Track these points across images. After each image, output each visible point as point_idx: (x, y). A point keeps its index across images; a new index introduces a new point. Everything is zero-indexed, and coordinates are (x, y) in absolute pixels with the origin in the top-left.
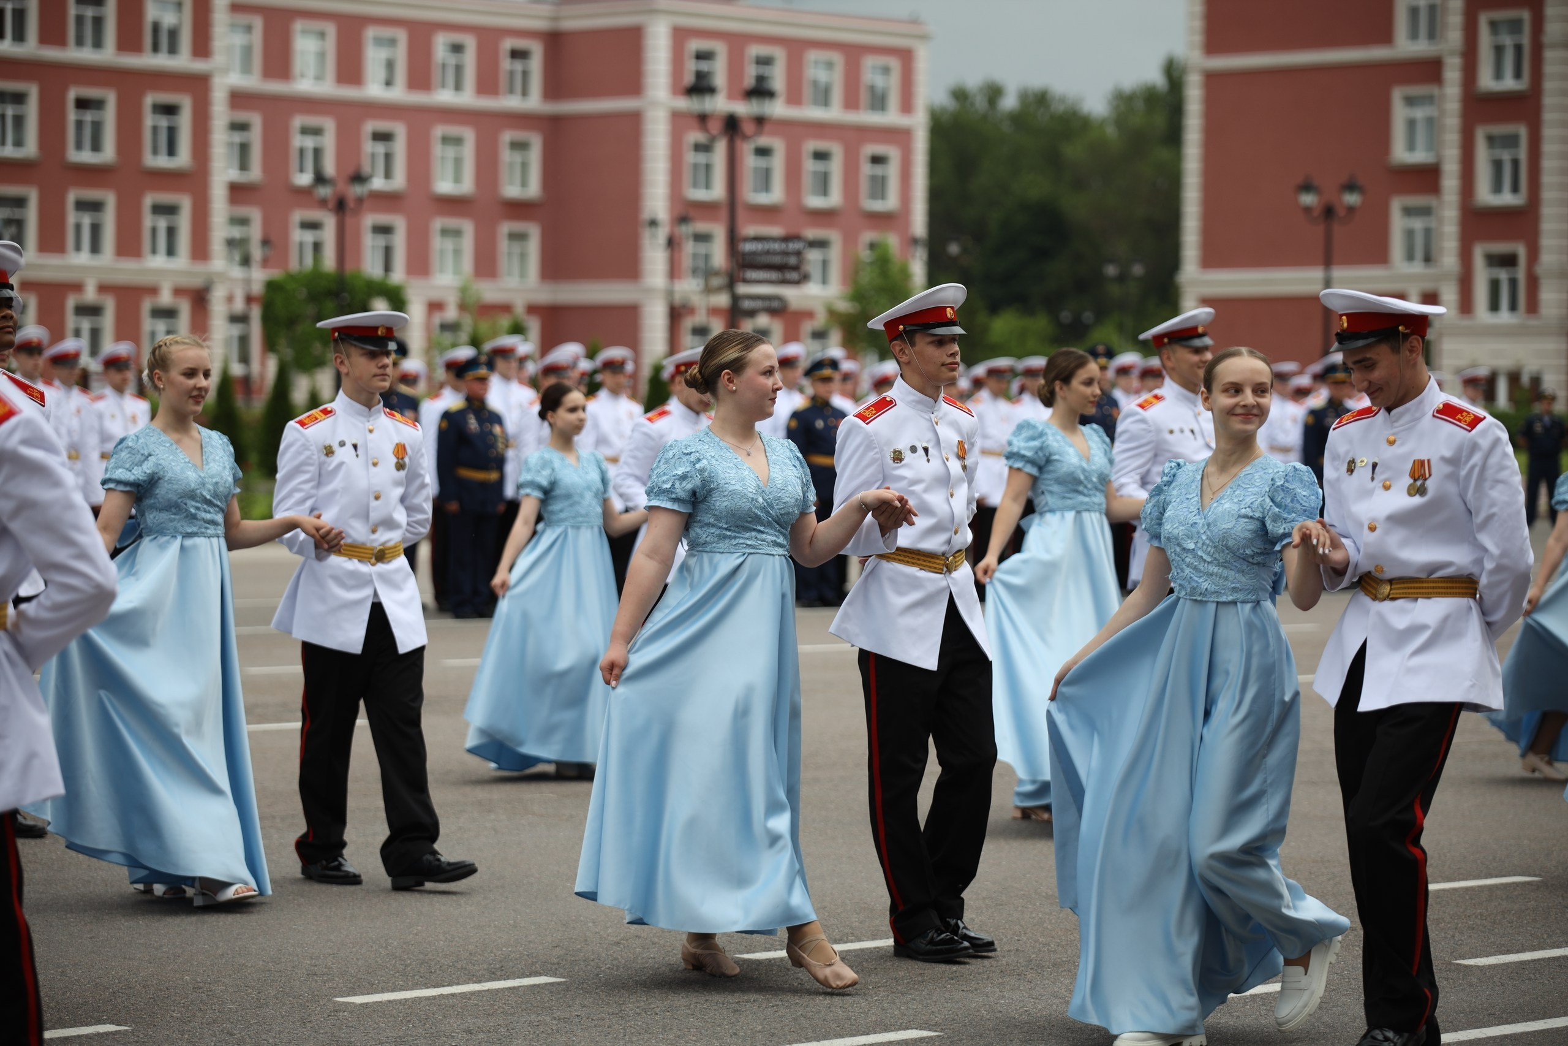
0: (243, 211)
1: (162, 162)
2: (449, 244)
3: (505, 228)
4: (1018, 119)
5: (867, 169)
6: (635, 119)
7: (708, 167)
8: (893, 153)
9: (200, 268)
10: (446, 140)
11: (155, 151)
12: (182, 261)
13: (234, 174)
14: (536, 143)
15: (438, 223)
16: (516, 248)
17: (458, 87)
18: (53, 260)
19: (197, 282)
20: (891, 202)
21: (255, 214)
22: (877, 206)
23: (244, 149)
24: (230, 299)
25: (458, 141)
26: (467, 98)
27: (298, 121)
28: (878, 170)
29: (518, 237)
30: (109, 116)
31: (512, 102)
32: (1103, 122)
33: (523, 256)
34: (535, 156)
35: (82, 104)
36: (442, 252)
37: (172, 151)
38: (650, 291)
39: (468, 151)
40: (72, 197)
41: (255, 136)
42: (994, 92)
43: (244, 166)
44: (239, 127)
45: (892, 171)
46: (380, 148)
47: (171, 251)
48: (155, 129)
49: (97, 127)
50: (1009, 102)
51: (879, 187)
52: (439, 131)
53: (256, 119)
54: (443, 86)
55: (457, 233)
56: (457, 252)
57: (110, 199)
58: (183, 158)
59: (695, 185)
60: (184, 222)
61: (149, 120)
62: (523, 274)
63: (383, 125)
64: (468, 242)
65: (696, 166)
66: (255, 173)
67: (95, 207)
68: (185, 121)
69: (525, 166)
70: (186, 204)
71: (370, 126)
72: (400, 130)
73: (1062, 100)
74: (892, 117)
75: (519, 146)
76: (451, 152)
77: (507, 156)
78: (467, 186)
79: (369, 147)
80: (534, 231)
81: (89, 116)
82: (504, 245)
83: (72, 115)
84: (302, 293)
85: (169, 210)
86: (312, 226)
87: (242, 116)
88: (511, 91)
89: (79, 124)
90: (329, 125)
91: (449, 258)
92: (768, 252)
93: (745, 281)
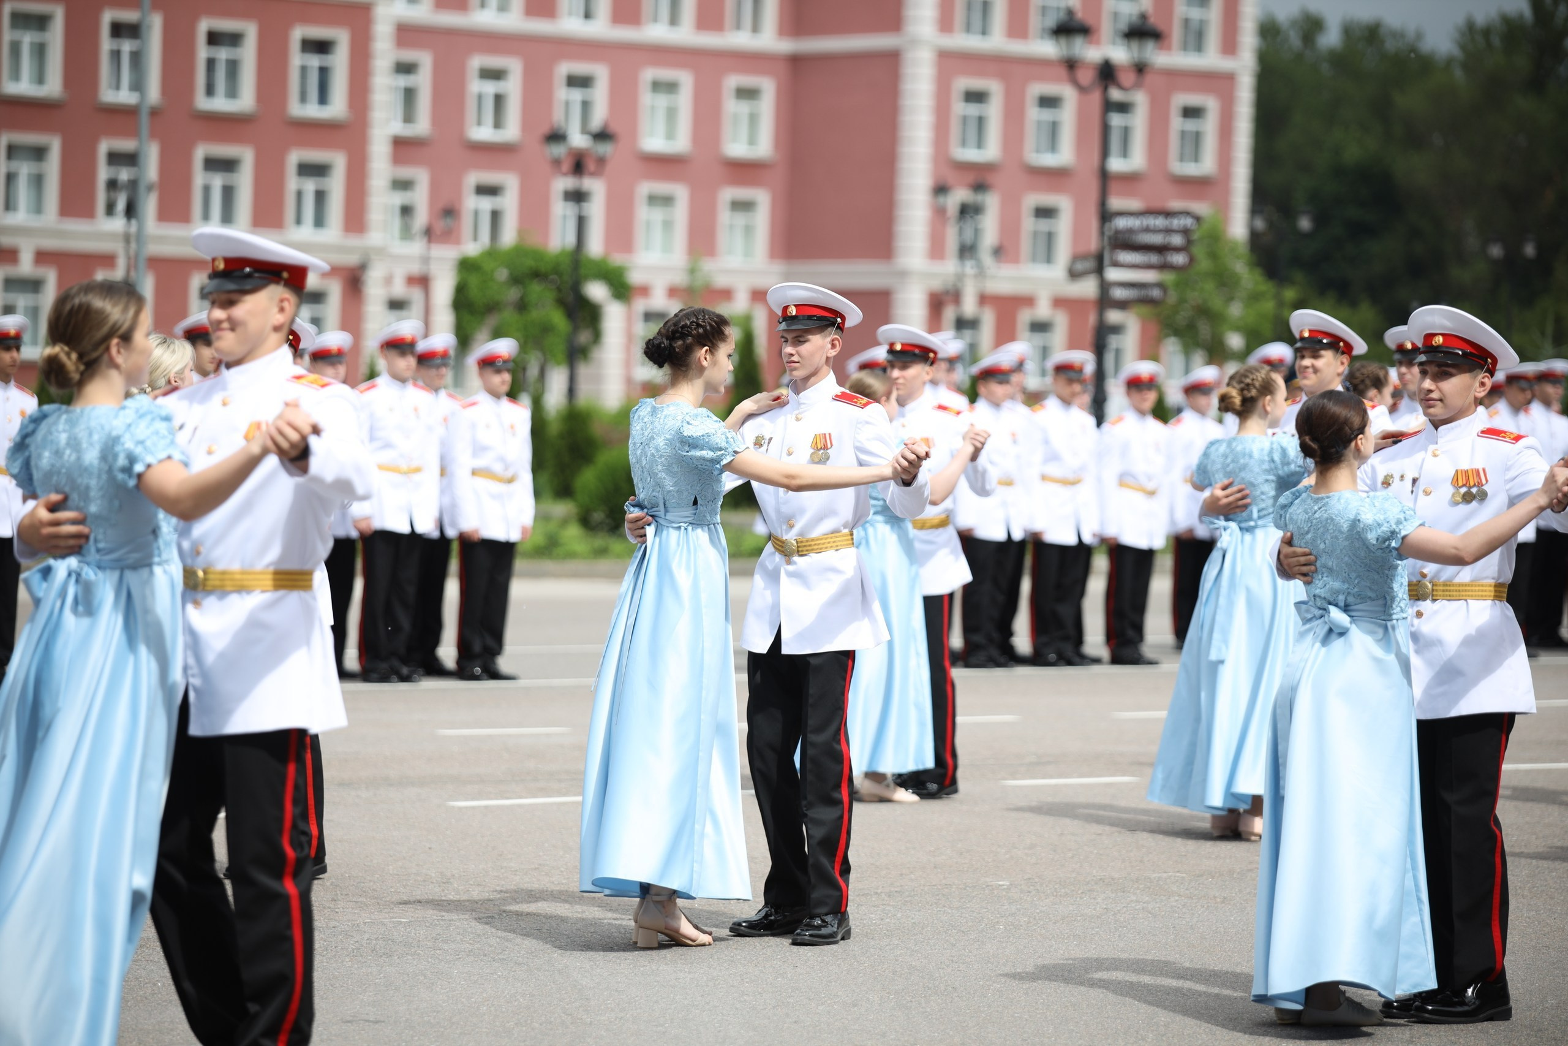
0: (406, 172)
1: (312, 111)
2: (657, 215)
3: (728, 194)
4: (1340, 60)
5: (1177, 123)
6: (892, 60)
7: (981, 121)
8: (1211, 104)
9: (354, 241)
10: (657, 86)
11: (303, 98)
12: (333, 232)
13: (398, 127)
14: (768, 87)
15: (645, 188)
16: (740, 219)
17: (674, 21)
18: (175, 231)
19: (351, 260)
20: (1207, 165)
21: (422, 177)
22: (1190, 169)
23: (409, 95)
24: (388, 280)
25: (671, 87)
26: (685, 34)
27: (477, 62)
28: (1191, 125)
29: (742, 206)
30: (248, 54)
31: (740, 39)
32: (1450, 61)
33: (749, 230)
34: (767, 106)
35: (214, 38)
36: (648, 224)
37: (323, 98)
38: (903, 274)
39: (684, 99)
40: (200, 152)
41: (423, 81)
42: (1312, 26)
43: (409, 117)
44: (405, 68)
45: (1209, 126)
46: (576, 95)
47: (319, 221)
48: (304, 69)
49: (233, 67)
50: (1331, 38)
51: (1193, 144)
52: (649, 74)
53: (425, 59)
54: (655, 20)
55: (667, 201)
56: (668, 225)
57: (247, 156)
58: (337, 107)
59: (964, 143)
60: (336, 185)
61: (297, 59)
62: (748, 253)
63: (580, 68)
64: (681, 212)
65: (965, 119)
66: (422, 126)
67: (227, 165)
68: (340, 61)
69: (753, 119)
70: (339, 161)
71: (564, 68)
72: (601, 72)
74: (1211, 59)
75: (747, 94)
76: (662, 101)
77: (733, 108)
78: (681, 143)
79: (563, 93)
80: (762, 197)
81: (223, 54)
82: (725, 216)
83: (203, 52)
84: (502, 274)
85: (317, 170)
86: (487, 190)
87: (408, 55)
88: (738, 26)
89: (211, 63)
90: (514, 66)
91: (658, 234)
92: (1147, 230)
93: (1116, 264)
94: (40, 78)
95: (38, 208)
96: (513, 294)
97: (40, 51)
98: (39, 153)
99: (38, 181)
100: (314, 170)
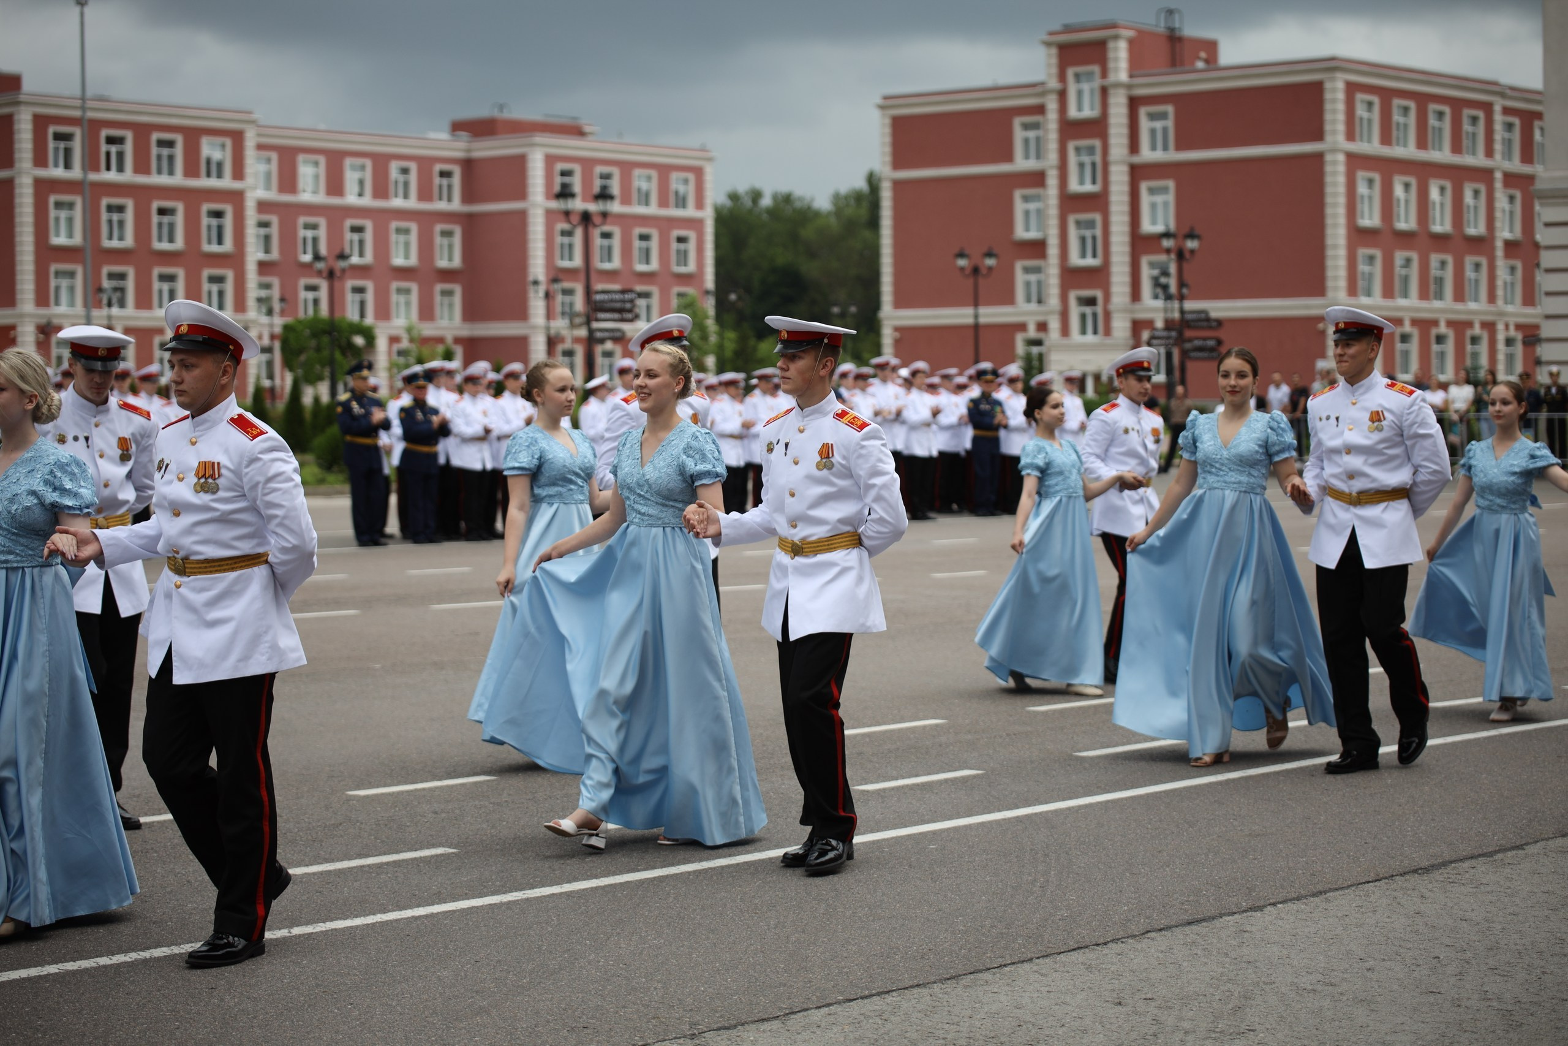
0: (267, 279)
1: (215, 248)
2: (402, 299)
3: (439, 287)
4: (773, 212)
5: (674, 245)
6: (522, 217)
7: (571, 246)
8: (692, 235)
10: (399, 231)
11: (209, 242)
13: (261, 256)
14: (458, 232)
15: (395, 285)
16: (446, 300)
17: (406, 196)
18: (144, 314)
20: (691, 267)
21: (275, 281)
22: (682, 270)
23: (267, 239)
25: (407, 231)
26: (412, 203)
27: (302, 220)
28: (682, 246)
29: (448, 293)
30: (179, 219)
31: (442, 206)
32: (829, 214)
33: (451, 306)
34: (457, 240)
35: (162, 212)
36: (398, 304)
37: (220, 242)
38: (534, 327)
39: (413, 238)
40: (156, 272)
41: (274, 231)
42: (756, 195)
43: (267, 250)
44: (264, 225)
45: (692, 246)
46: (356, 237)
48: (209, 227)
49: (172, 227)
50: (766, 202)
51: (683, 257)
52: (394, 225)
53: (274, 220)
54: (396, 196)
55: (407, 291)
56: (408, 304)
57: (180, 273)
58: (228, 246)
59: (562, 258)
60: (229, 287)
61: (205, 221)
62: (451, 318)
63: (357, 222)
64: (414, 297)
65: (562, 246)
66: (275, 255)
67: (171, 278)
68: (228, 222)
69: (451, 247)
70: (230, 275)
71: (349, 223)
72: (369, 225)
73: (800, 199)
74: (690, 212)
75: (447, 234)
76: (402, 238)
77: (439, 241)
78: (413, 261)
79: (348, 236)
80: (458, 289)
81: (166, 219)
82: (438, 299)
83: (155, 219)
84: (307, 332)
86: (312, 288)
87: (265, 217)
88: (440, 199)
89: (160, 225)
90: (322, 222)
91: (402, 308)
92: (612, 301)
93: (597, 320)
94: (70, 235)
95: (72, 304)
96: (313, 343)
97: (70, 221)
98: (71, 275)
99: (72, 289)
100: (218, 280)
